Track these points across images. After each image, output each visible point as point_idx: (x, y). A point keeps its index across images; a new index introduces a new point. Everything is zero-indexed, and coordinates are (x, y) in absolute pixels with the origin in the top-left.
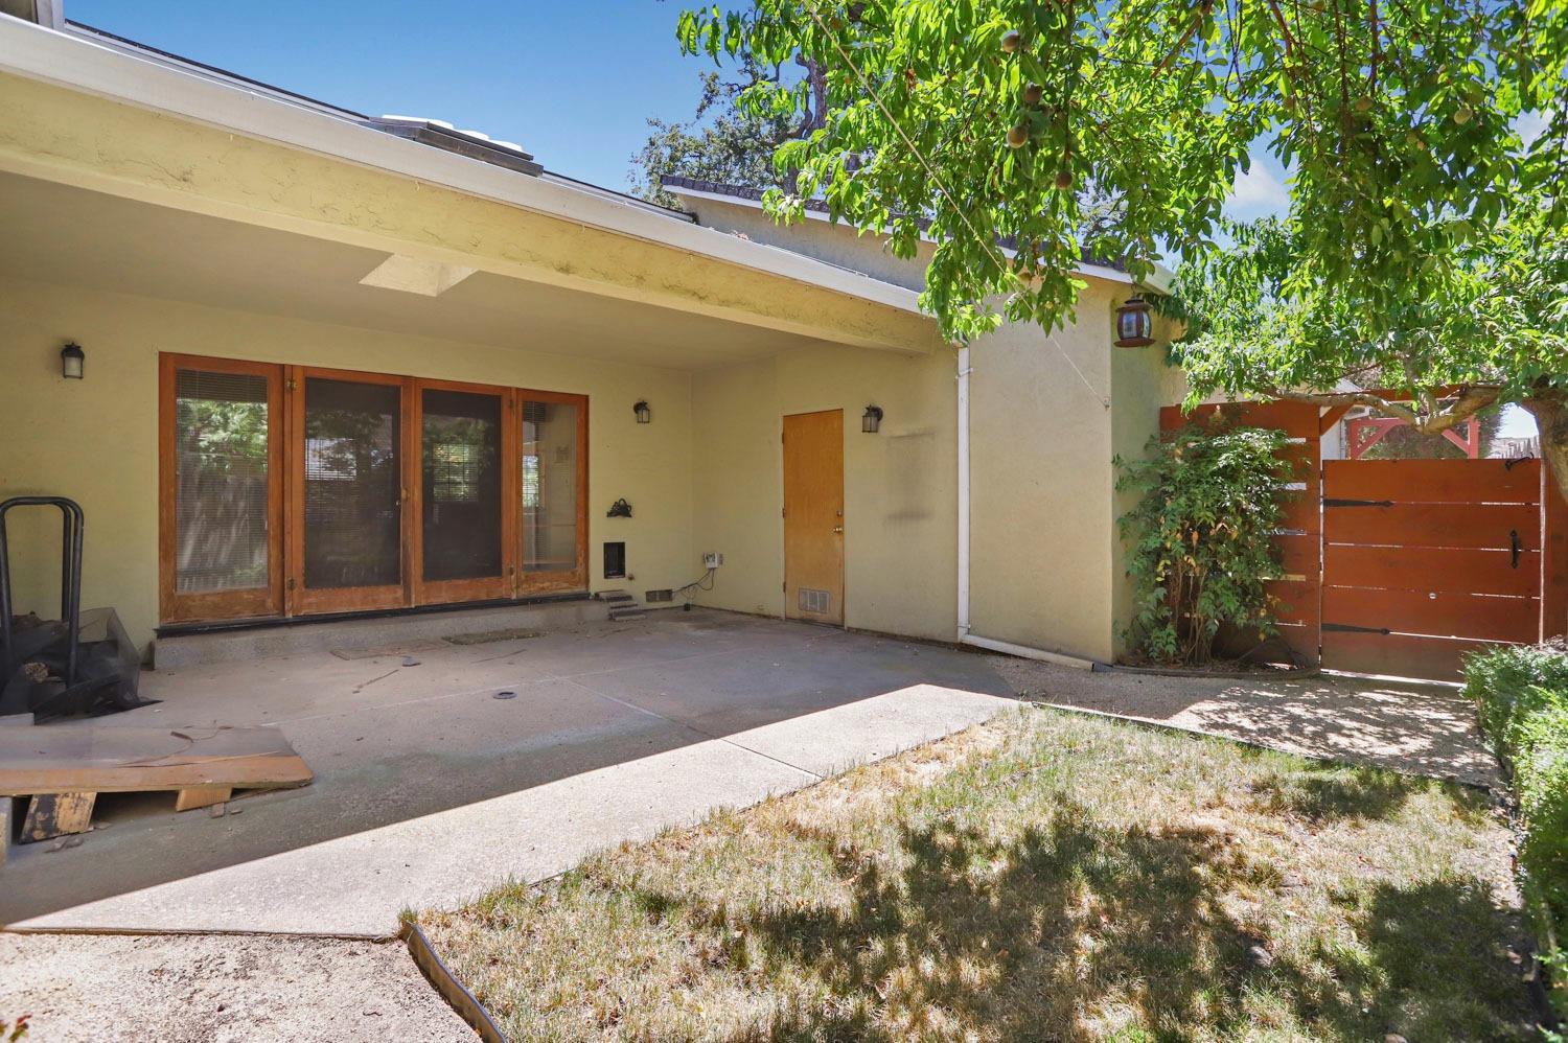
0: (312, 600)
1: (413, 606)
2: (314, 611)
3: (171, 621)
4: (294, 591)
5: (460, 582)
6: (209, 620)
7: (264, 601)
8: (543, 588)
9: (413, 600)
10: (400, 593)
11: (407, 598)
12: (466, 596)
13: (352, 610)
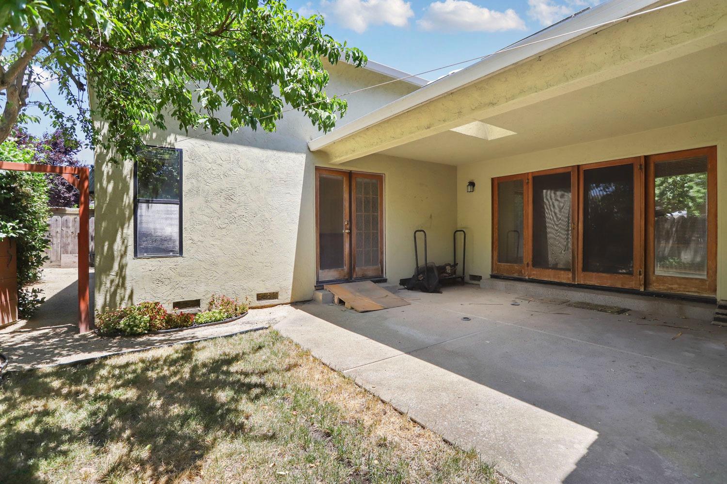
0: (535, 272)
1: (576, 283)
2: (535, 278)
3: (495, 273)
4: (529, 267)
5: (604, 275)
6: (505, 274)
7: (521, 271)
8: (672, 289)
9: (576, 280)
10: (570, 275)
11: (574, 278)
12: (608, 283)
13: (549, 280)
